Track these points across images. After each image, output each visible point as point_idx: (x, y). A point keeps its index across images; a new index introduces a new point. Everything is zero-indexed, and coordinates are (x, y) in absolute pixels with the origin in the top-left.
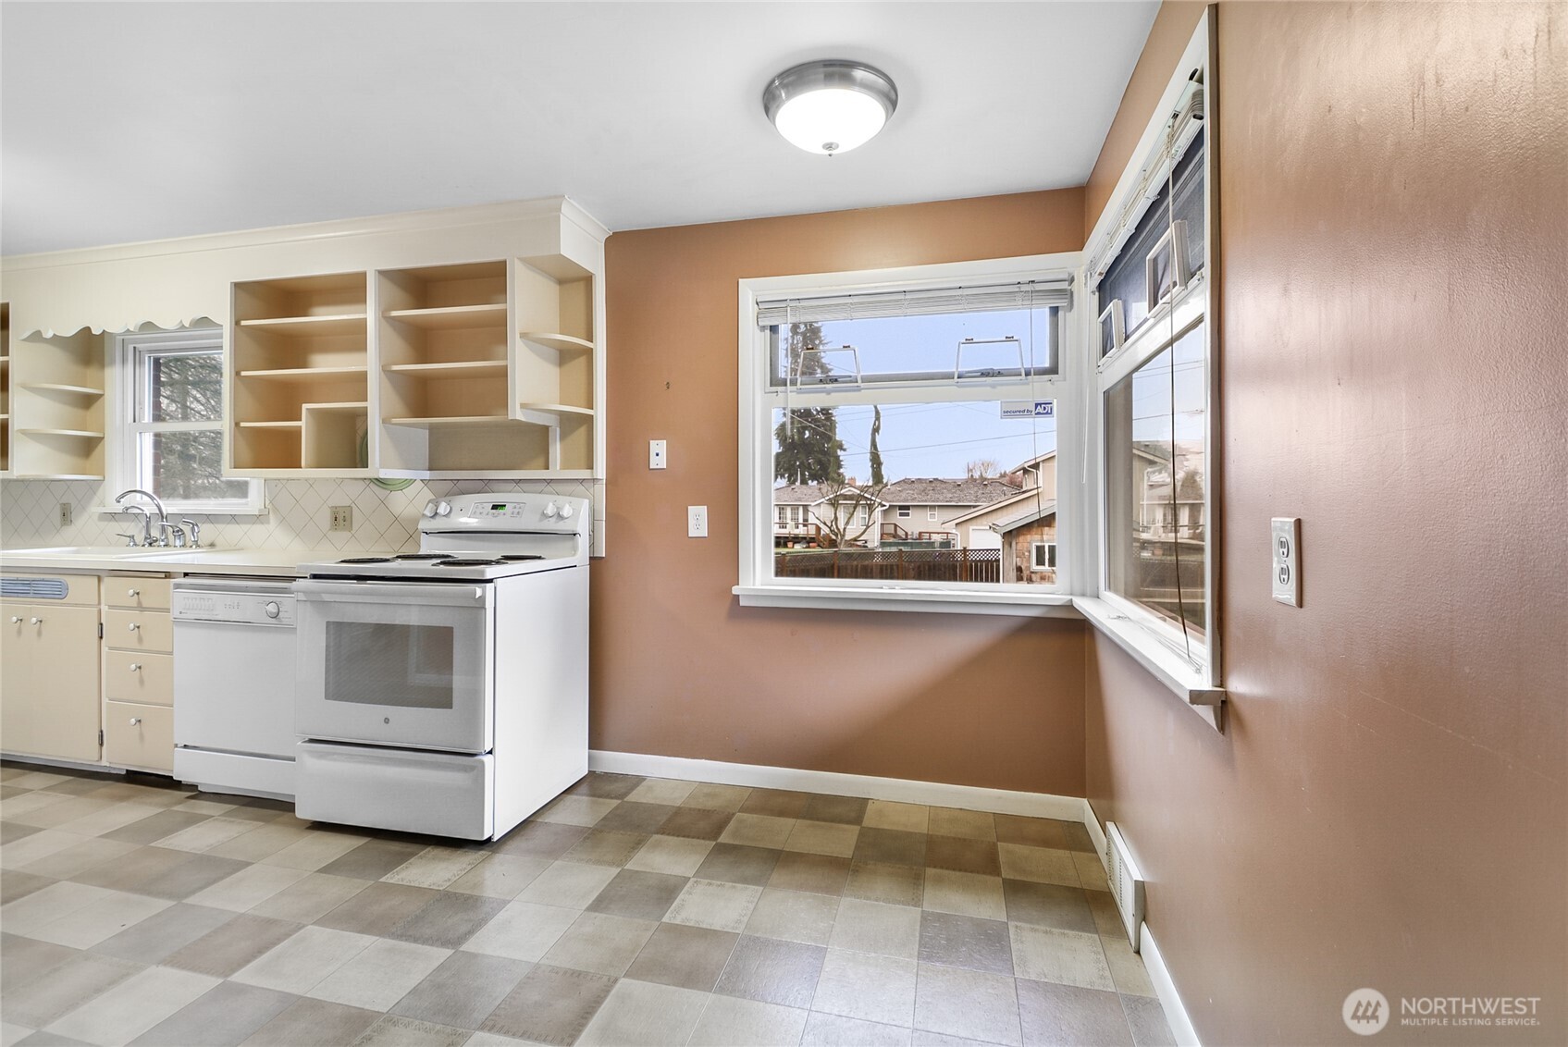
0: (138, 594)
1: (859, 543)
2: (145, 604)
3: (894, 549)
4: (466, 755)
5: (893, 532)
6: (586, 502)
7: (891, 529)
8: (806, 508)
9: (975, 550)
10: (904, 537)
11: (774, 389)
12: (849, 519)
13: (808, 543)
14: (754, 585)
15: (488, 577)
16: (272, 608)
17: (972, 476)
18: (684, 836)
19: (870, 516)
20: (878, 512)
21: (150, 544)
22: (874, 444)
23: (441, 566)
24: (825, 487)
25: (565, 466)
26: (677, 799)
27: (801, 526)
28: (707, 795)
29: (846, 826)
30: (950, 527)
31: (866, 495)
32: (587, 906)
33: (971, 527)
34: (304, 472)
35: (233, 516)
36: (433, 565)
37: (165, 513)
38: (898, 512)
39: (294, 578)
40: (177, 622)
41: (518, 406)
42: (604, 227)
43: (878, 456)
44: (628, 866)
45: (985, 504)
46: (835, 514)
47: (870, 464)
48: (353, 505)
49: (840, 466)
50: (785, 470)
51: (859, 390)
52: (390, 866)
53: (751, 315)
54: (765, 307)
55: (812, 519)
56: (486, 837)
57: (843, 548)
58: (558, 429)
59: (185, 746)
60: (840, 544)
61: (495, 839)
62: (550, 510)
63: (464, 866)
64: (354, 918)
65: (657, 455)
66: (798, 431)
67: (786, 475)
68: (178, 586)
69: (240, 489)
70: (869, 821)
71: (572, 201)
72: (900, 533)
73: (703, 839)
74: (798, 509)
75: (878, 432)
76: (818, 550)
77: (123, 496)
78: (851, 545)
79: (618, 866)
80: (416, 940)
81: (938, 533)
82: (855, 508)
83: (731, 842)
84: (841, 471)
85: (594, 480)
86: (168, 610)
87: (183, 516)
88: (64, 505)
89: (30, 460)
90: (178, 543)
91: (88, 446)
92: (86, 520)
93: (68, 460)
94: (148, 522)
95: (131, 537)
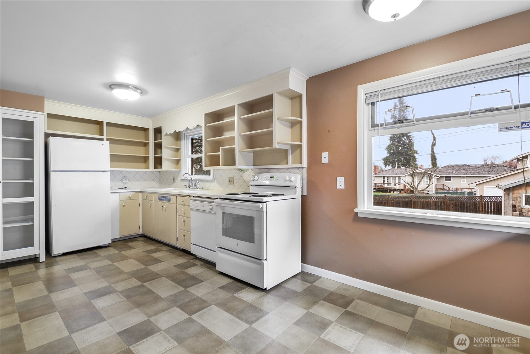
0: (184, 201)
1: (424, 192)
2: (185, 204)
3: (442, 195)
4: (258, 259)
5: (442, 188)
6: (300, 175)
7: (441, 186)
8: (399, 178)
9: (488, 197)
10: (448, 190)
11: (373, 129)
12: (420, 182)
13: (400, 191)
14: (364, 209)
15: (264, 201)
16: (211, 207)
17: (486, 163)
18: (333, 304)
19: (430, 181)
20: (434, 180)
21: (189, 188)
22: (432, 150)
23: (252, 197)
24: (408, 169)
25: (293, 163)
26: (332, 288)
27: (397, 185)
28: (345, 289)
29: (406, 317)
30: (473, 186)
31: (428, 172)
32: (293, 322)
33: (485, 186)
34: (221, 167)
35: (207, 180)
36: (250, 196)
37: (193, 179)
38: (445, 179)
39: (214, 199)
40: (191, 209)
41: (276, 143)
42: (305, 76)
43: (435, 156)
44: (311, 311)
45: (493, 176)
46: (413, 180)
47: (431, 159)
48: (234, 177)
49: (415, 161)
50: (391, 163)
51: (415, 125)
52: (237, 290)
53: (363, 100)
54: (368, 96)
55: (402, 182)
56: (264, 288)
57: (417, 194)
58: (291, 150)
59: (193, 244)
60: (415, 192)
61: (268, 289)
62: (287, 178)
63: (257, 296)
64: (224, 306)
65: (325, 158)
66: (396, 147)
67: (391, 165)
68: (191, 199)
69: (208, 173)
70: (418, 316)
71: (293, 69)
72: (445, 188)
73: (341, 307)
74: (396, 178)
75: (435, 146)
76: (405, 194)
77: (184, 175)
78: (421, 193)
79: (307, 310)
80: (239, 319)
81: (467, 188)
82: (423, 177)
83: (352, 311)
84: (416, 162)
85: (303, 168)
86: (189, 206)
87: (197, 180)
88: (174, 177)
89: (166, 166)
90: (195, 188)
91: (178, 162)
92: (178, 181)
93: (174, 165)
94: (189, 182)
95: (186, 186)
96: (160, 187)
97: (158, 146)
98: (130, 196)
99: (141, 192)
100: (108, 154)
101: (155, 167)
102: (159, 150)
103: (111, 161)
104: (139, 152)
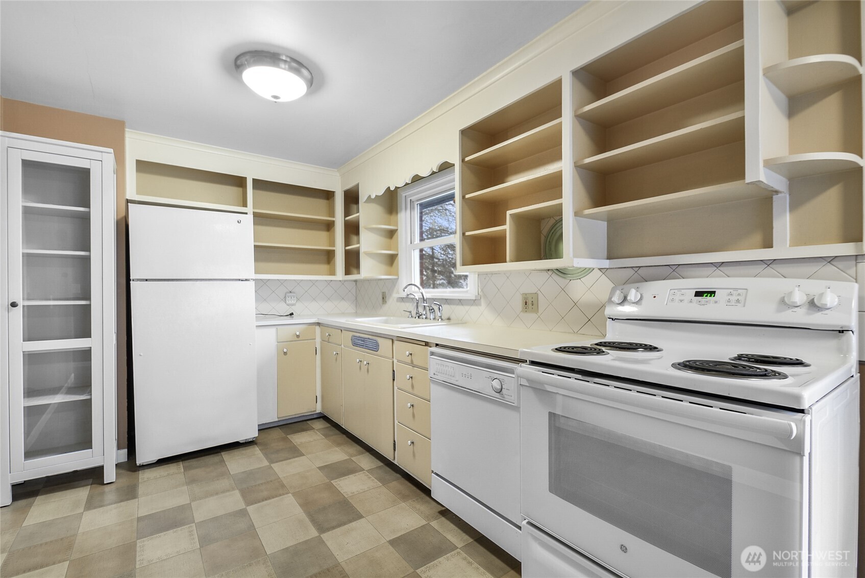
0: (411, 354)
2: (415, 363)
6: (857, 287)
16: (496, 384)
21: (419, 317)
25: (799, 239)
34: (509, 266)
35: (460, 300)
37: (425, 298)
40: (432, 380)
41: (762, 163)
48: (539, 292)
59: (438, 475)
62: (799, 297)
68: (432, 354)
69: (463, 283)
77: (406, 288)
86: (426, 370)
87: (434, 300)
88: (383, 293)
89: (369, 268)
90: (432, 317)
91: (392, 259)
92: (392, 301)
93: (383, 267)
94: (417, 303)
95: (410, 312)
96: (357, 315)
97: (352, 229)
98: (298, 333)
99: (318, 324)
100: (251, 244)
101: (347, 272)
102: (354, 238)
103: (256, 260)
104: (315, 241)
